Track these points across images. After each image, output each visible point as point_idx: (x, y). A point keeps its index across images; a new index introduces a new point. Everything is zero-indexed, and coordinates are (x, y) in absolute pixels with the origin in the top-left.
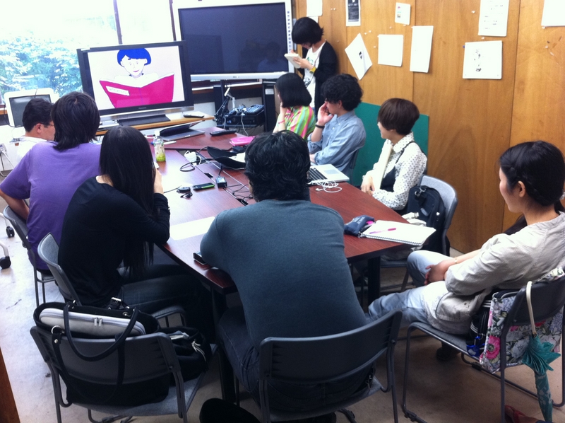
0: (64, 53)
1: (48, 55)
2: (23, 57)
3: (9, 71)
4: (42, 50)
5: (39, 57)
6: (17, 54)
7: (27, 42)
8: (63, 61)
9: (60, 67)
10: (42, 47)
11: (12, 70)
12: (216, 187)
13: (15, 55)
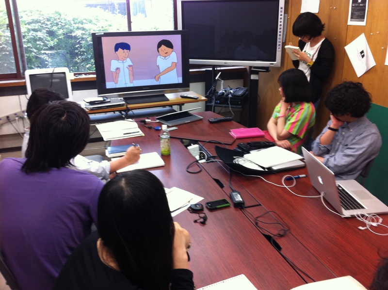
0: (84, 32)
1: (71, 33)
2: (51, 34)
3: (40, 44)
4: (66, 29)
5: (64, 34)
6: (47, 31)
7: (55, 22)
8: (83, 38)
9: (79, 43)
10: (67, 26)
11: (42, 44)
12: (232, 206)
13: (45, 31)
